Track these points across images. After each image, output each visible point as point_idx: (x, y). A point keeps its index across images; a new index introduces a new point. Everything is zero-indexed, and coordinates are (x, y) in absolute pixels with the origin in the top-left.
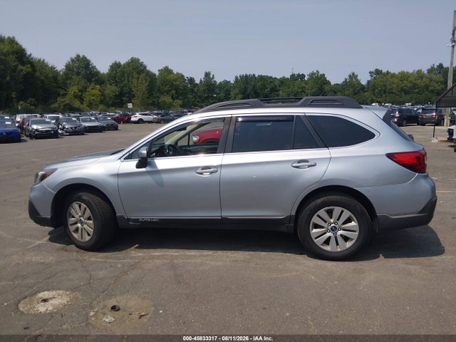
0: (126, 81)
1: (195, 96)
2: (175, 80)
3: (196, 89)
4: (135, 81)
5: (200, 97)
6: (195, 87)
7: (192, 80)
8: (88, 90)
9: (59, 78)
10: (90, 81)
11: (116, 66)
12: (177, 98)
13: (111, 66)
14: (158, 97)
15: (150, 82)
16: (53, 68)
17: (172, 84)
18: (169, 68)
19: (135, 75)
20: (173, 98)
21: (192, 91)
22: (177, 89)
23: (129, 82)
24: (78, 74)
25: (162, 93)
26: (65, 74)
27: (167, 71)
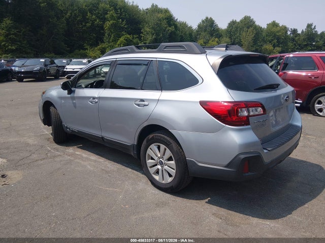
0: (238, 34)
1: (295, 44)
2: (278, 32)
3: (297, 38)
4: (244, 34)
5: (299, 45)
6: (296, 37)
7: (294, 31)
8: (210, 42)
9: (193, 34)
10: (212, 35)
11: (233, 24)
12: (278, 46)
13: (229, 24)
14: (262, 45)
15: (256, 33)
16: (191, 27)
17: (275, 35)
18: (276, 22)
19: (245, 29)
20: (274, 46)
21: (293, 40)
22: (278, 39)
23: (240, 34)
24: (205, 31)
25: (265, 42)
26: (197, 31)
27: (274, 24)
